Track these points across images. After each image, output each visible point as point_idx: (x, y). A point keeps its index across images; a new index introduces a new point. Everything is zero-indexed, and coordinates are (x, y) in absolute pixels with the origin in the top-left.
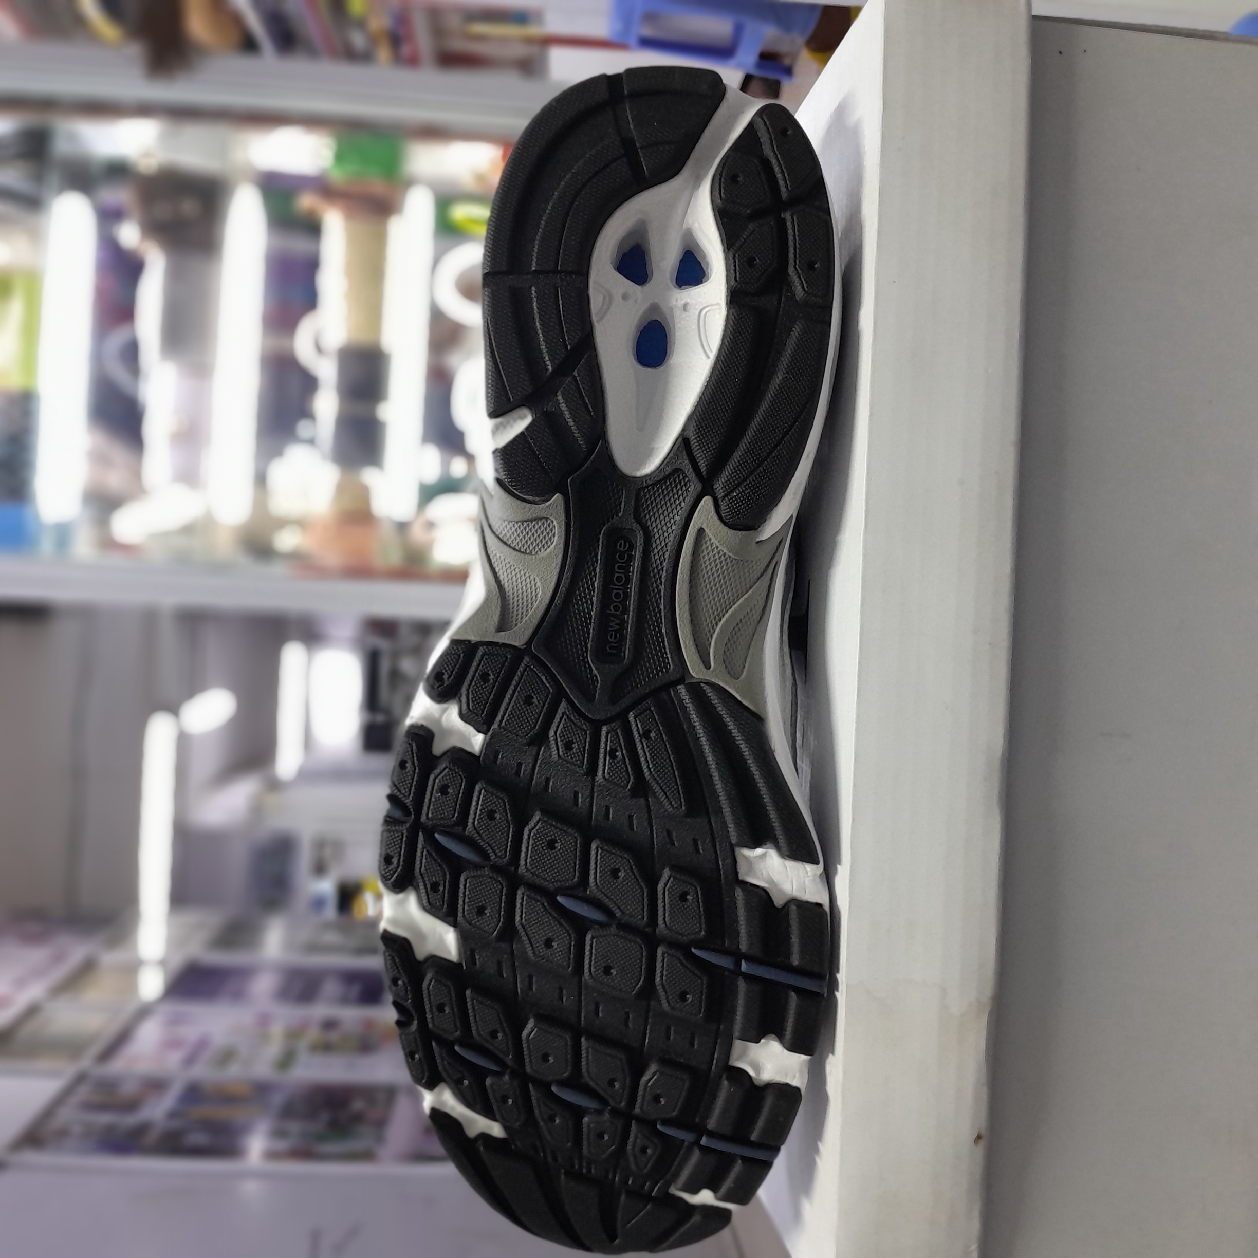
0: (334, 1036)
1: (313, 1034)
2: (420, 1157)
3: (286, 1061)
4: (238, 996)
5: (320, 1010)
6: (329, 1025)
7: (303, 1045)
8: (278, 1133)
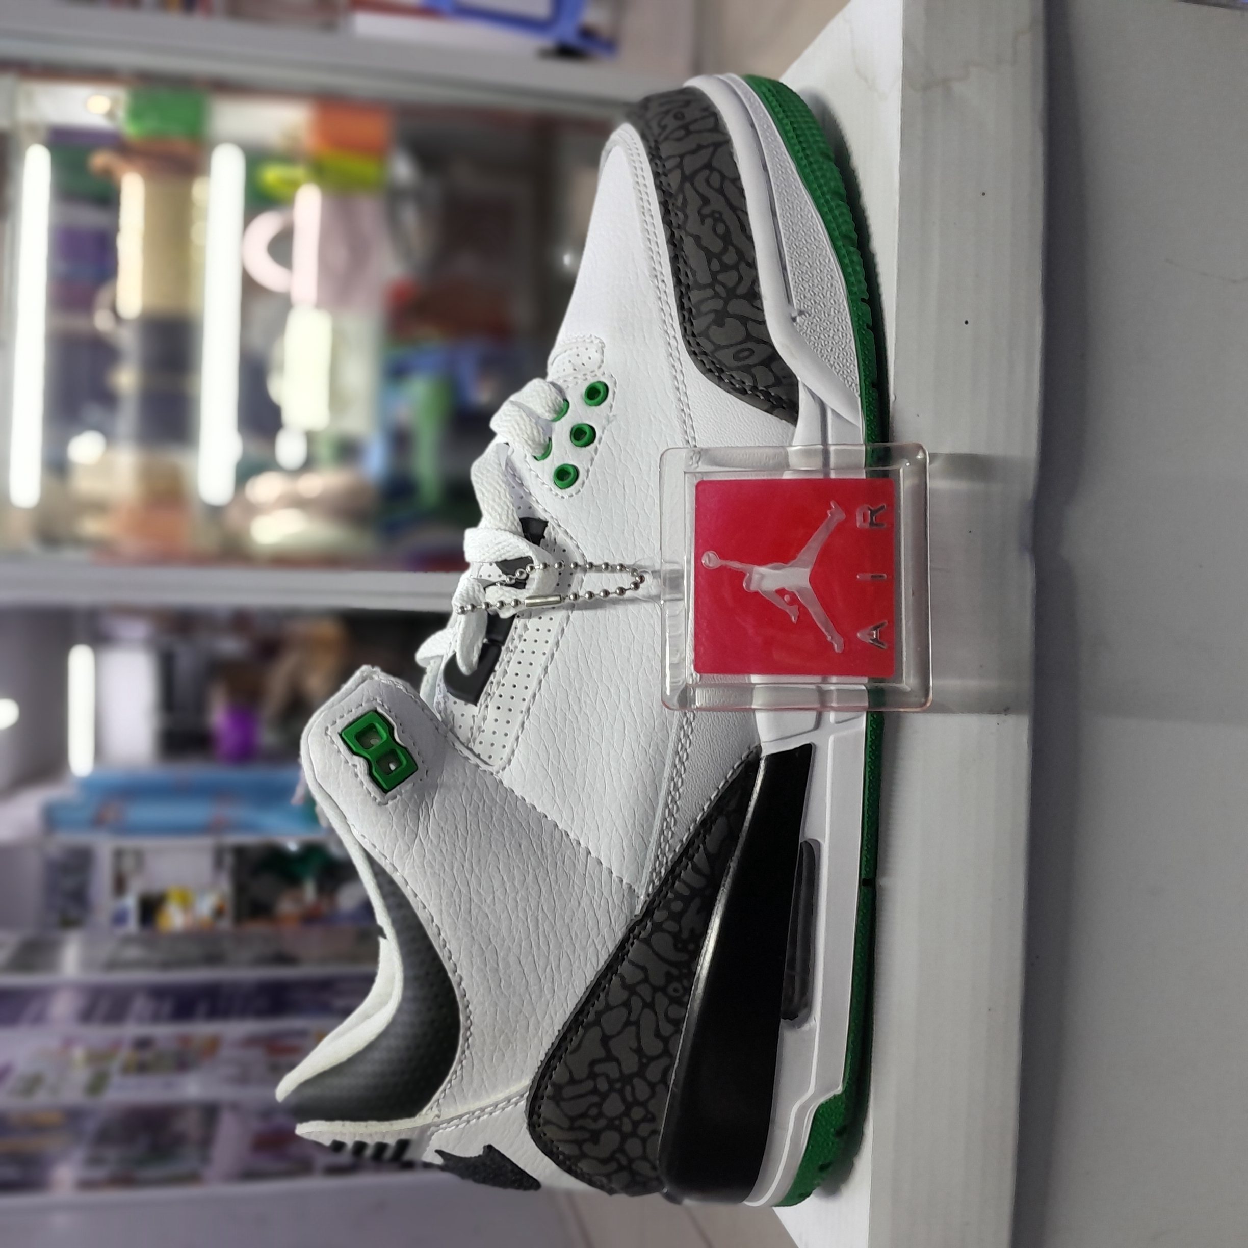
0: (148, 1055)
1: (125, 1054)
2: (249, 1175)
3: (97, 1084)
4: (40, 1019)
5: (131, 1030)
6: (143, 1044)
7: (115, 1066)
8: (94, 1161)
